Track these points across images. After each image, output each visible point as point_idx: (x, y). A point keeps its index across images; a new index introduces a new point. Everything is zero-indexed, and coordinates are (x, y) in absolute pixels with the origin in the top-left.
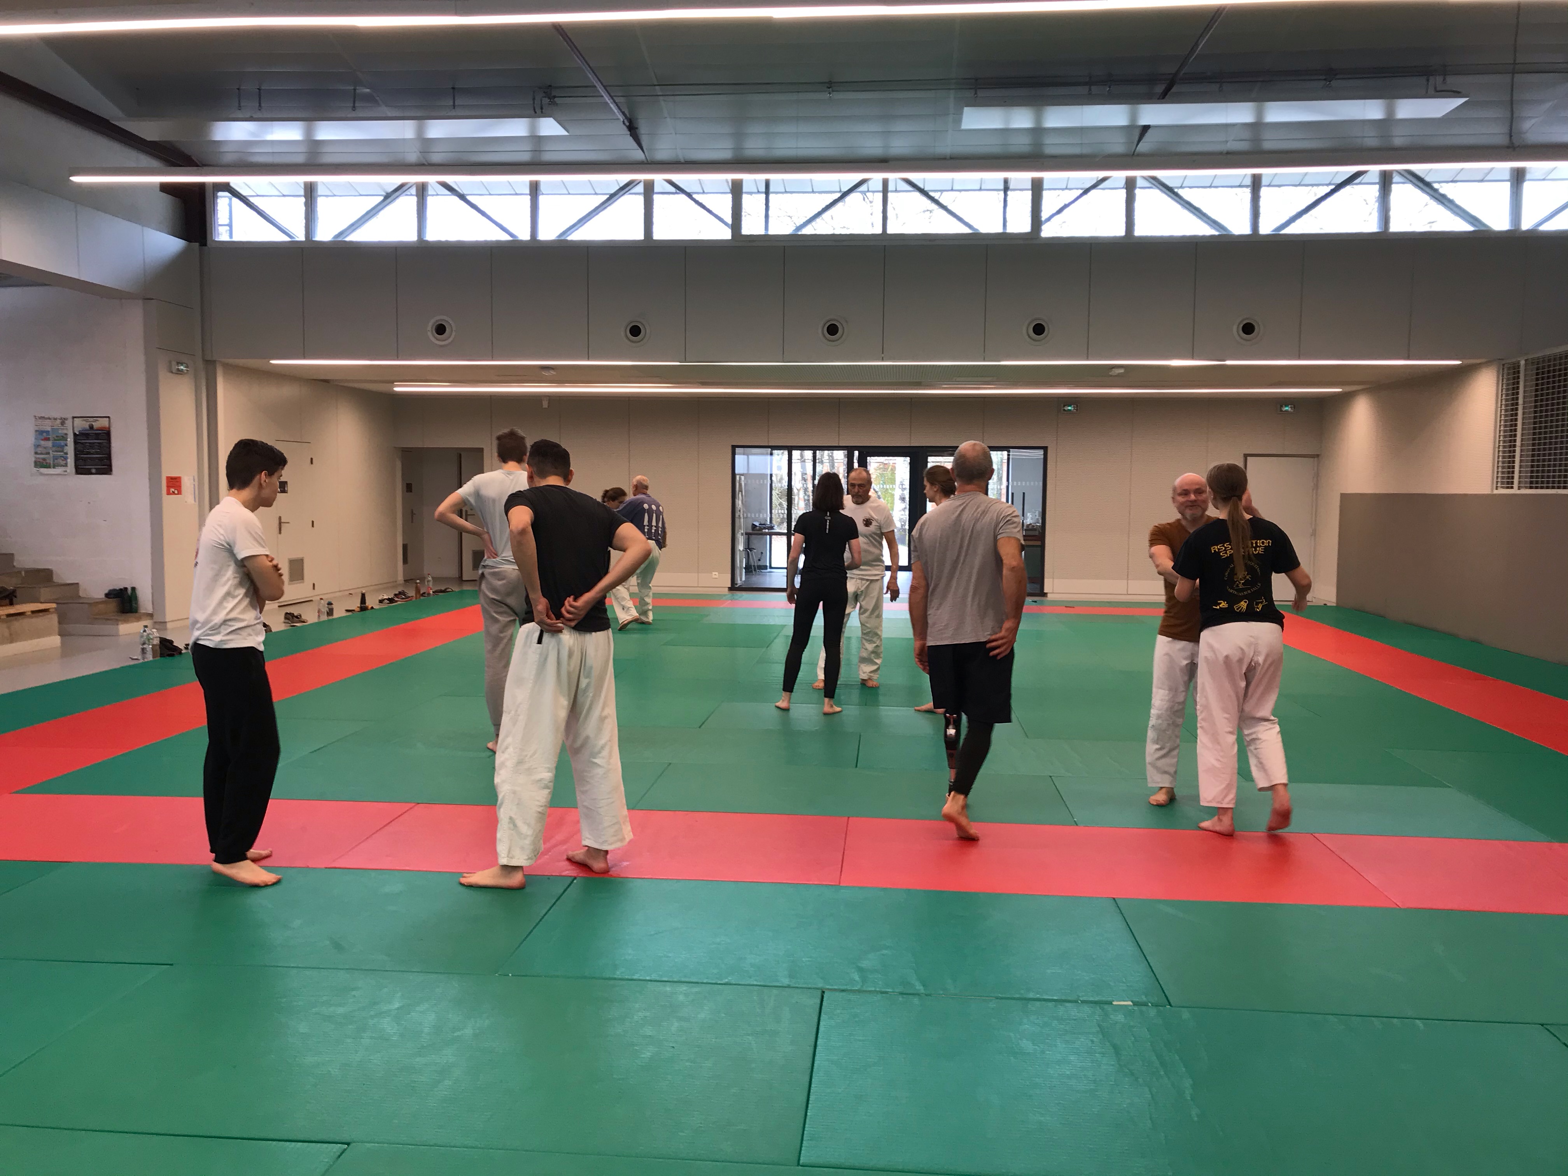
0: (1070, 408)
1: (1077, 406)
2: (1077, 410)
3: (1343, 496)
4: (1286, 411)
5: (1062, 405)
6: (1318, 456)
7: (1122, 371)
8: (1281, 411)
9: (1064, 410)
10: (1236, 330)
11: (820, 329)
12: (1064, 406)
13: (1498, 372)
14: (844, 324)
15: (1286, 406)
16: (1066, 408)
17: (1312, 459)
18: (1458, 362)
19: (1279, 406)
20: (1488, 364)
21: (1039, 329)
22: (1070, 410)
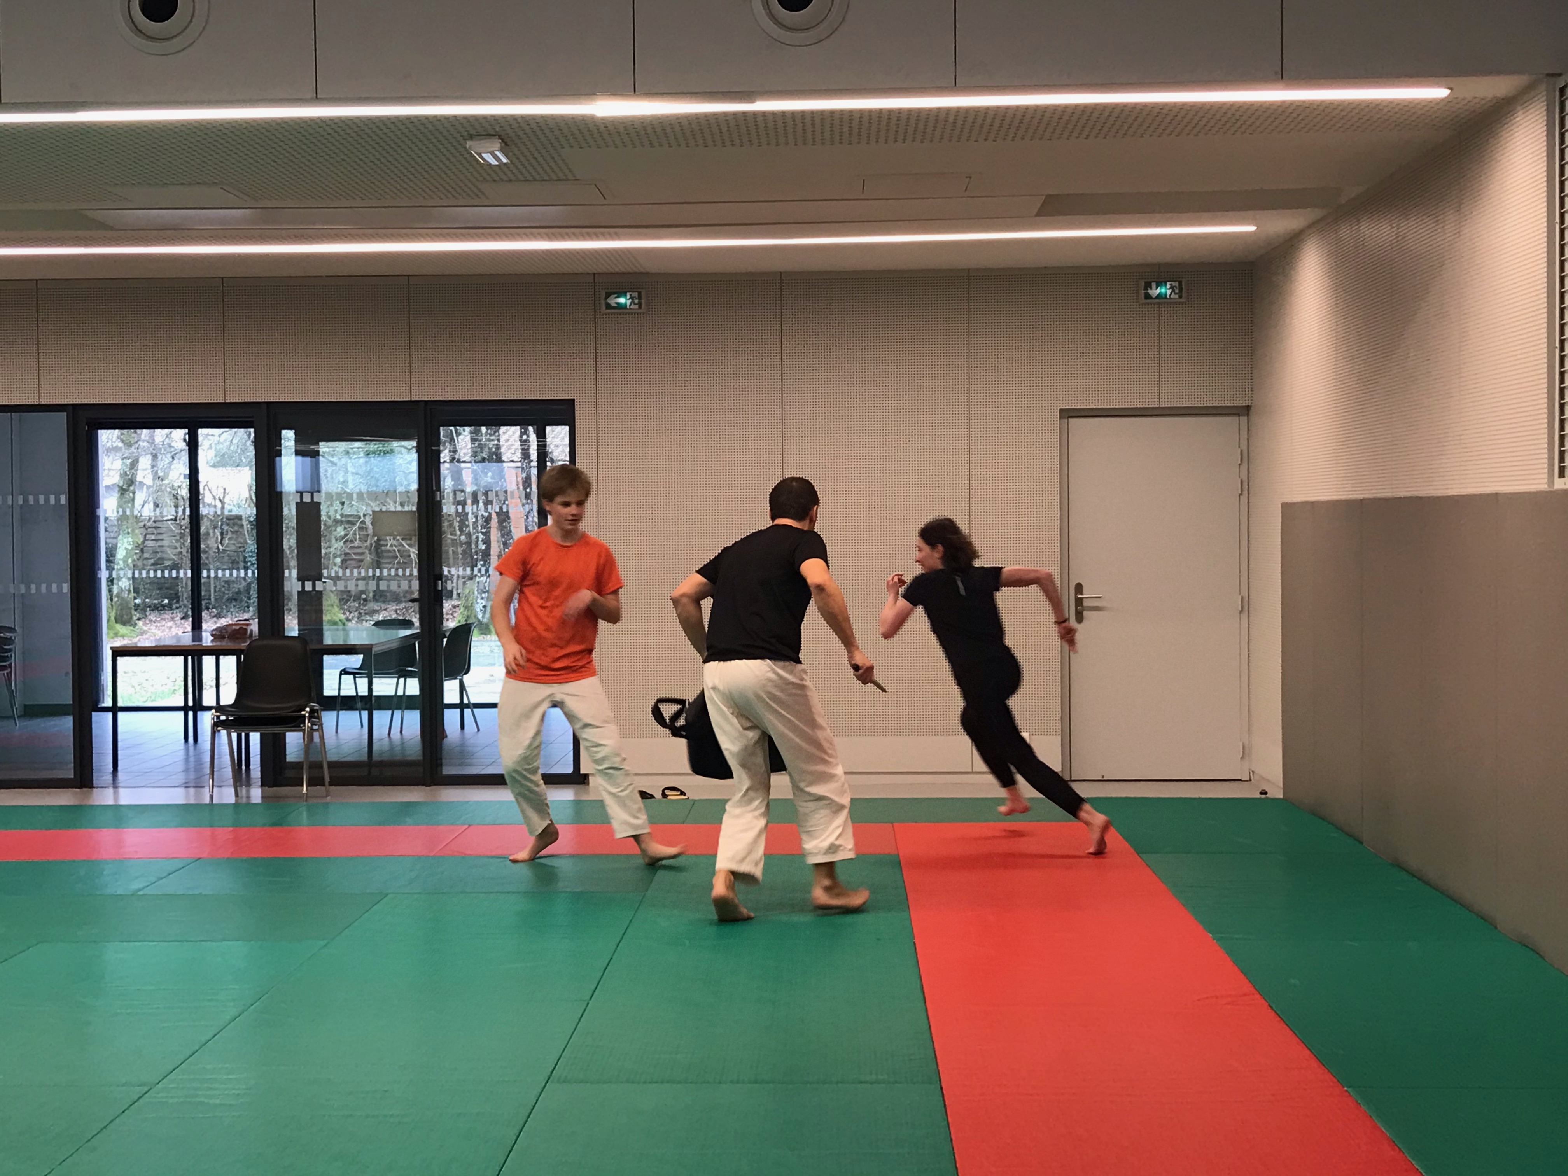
0: (622, 300)
1: (640, 294)
2: (640, 307)
3: (1287, 508)
4: (1159, 296)
5: (603, 295)
6: (1248, 408)
8: (1148, 296)
9: (608, 306)
12: (608, 295)
15: (1158, 284)
16: (613, 301)
17: (1235, 419)
19: (1142, 284)
22: (620, 306)
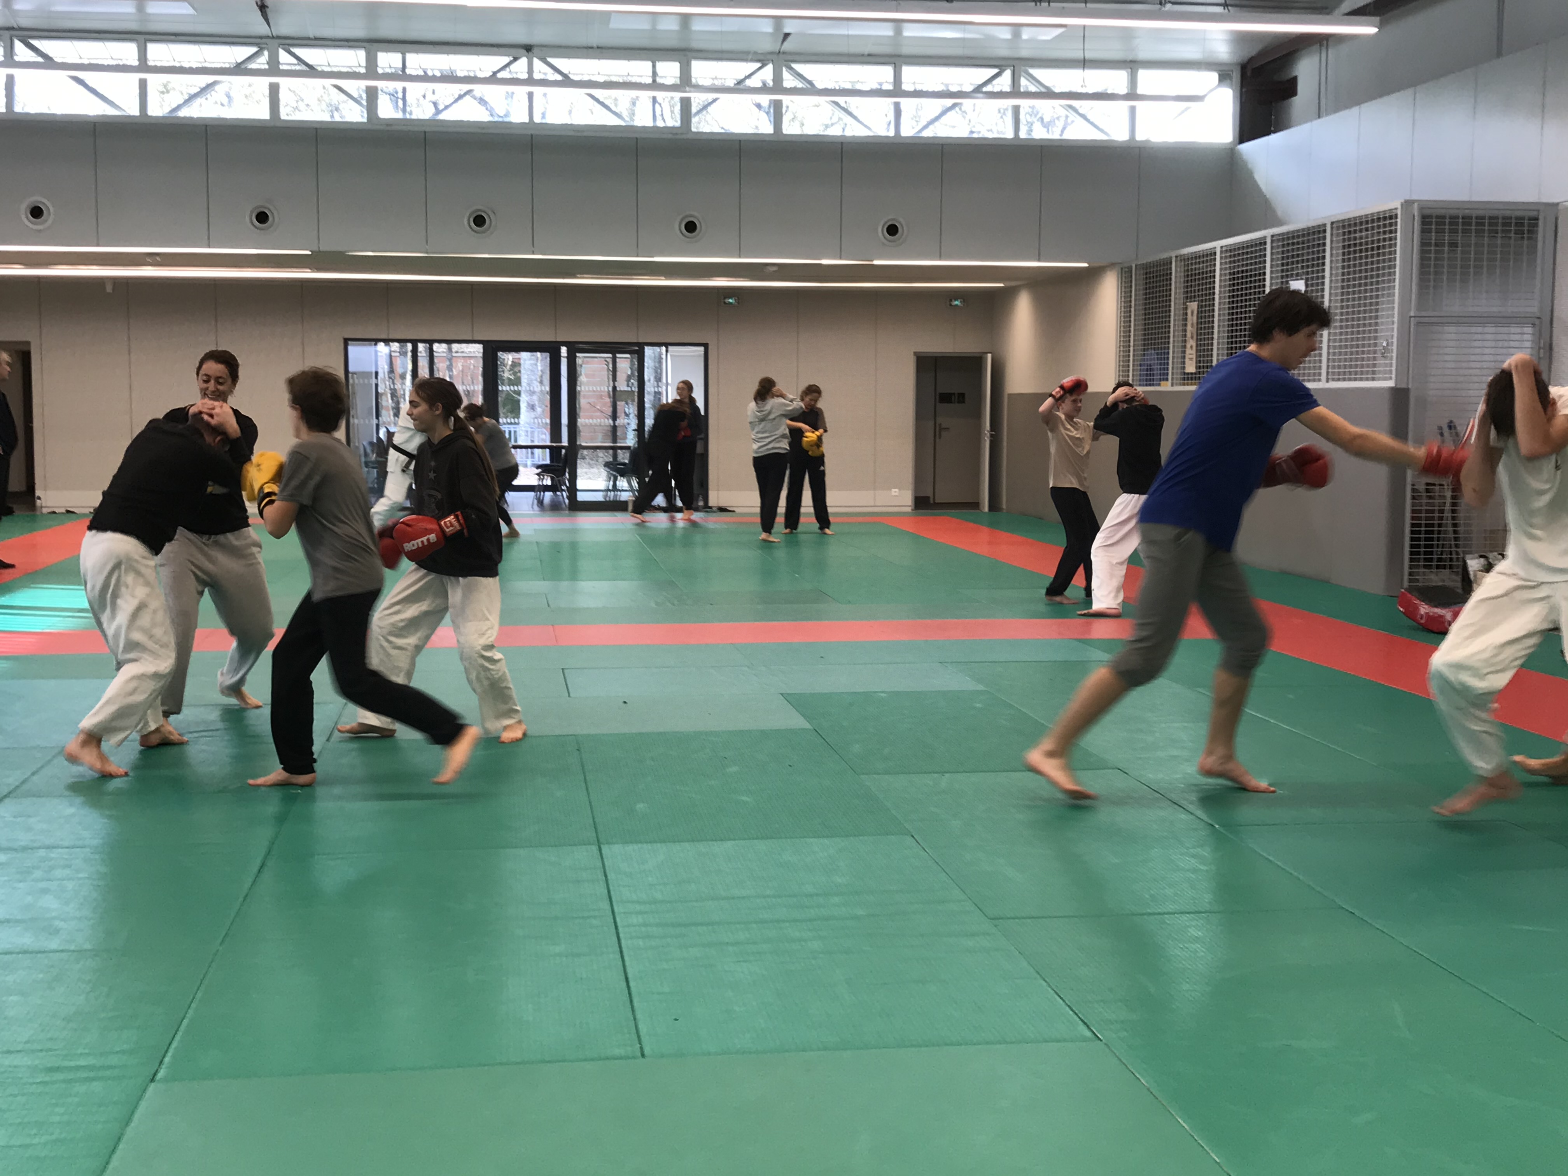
0: (730, 301)
1: (738, 297)
2: (738, 303)
3: (1009, 396)
4: (956, 305)
5: (722, 297)
7: (775, 268)
8: (951, 305)
9: (725, 303)
10: (881, 231)
11: (466, 221)
12: (725, 298)
13: (1118, 274)
14: (492, 216)
15: (956, 299)
16: (727, 302)
18: (1086, 265)
19: (949, 299)
20: (1112, 265)
21: (691, 227)
22: (731, 304)
